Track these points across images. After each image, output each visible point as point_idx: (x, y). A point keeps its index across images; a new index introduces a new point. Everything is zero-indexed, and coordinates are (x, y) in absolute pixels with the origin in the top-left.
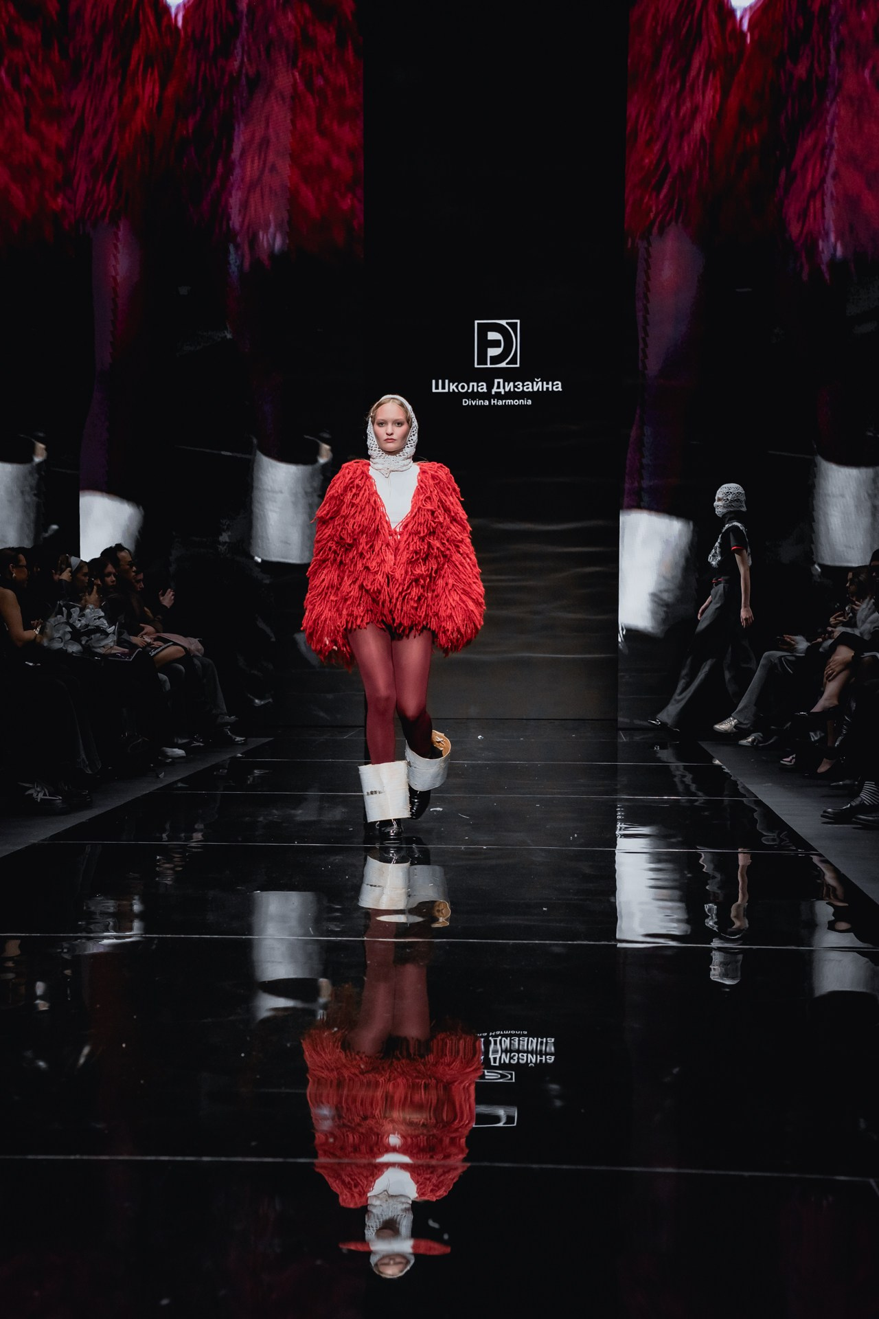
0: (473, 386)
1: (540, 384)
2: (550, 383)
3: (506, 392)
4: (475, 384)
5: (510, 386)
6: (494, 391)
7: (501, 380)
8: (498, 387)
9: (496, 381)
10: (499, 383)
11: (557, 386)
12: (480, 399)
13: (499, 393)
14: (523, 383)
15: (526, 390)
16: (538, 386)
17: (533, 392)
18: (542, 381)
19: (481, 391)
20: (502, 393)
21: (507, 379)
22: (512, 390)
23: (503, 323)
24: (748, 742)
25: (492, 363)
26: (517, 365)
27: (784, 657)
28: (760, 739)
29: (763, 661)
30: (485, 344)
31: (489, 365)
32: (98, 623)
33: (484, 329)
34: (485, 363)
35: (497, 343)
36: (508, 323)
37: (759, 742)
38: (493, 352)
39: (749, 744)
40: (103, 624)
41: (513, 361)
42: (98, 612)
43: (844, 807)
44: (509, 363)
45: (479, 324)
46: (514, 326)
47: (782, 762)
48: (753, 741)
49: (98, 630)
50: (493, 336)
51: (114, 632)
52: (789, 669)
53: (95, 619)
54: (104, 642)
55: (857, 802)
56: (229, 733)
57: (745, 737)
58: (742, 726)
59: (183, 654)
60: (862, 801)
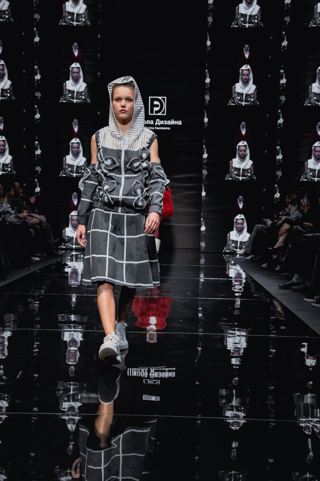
1: (173, 121)
2: (177, 121)
3: (160, 125)
4: (149, 121)
5: (162, 122)
6: (156, 124)
7: (159, 120)
8: (158, 122)
9: (157, 120)
10: (158, 121)
11: (180, 123)
12: (151, 127)
13: (158, 125)
14: (167, 121)
15: (168, 124)
16: (173, 122)
17: (171, 125)
18: (174, 120)
19: (151, 124)
20: (159, 125)
21: (161, 120)
22: (163, 124)
23: (160, 98)
24: (249, 258)
25: (155, 113)
26: (165, 114)
27: (263, 227)
28: (253, 257)
29: (255, 228)
30: (153, 106)
31: (154, 114)
32: (8, 209)
33: (153, 100)
34: (153, 113)
35: (157, 106)
36: (162, 98)
37: (253, 258)
38: (156, 109)
39: (249, 259)
40: (10, 210)
41: (163, 113)
42: (8, 206)
43: (287, 284)
44: (162, 113)
45: (151, 98)
46: (164, 99)
47: (262, 266)
48: (251, 258)
49: (8, 212)
50: (156, 103)
51: (14, 213)
52: (265, 232)
53: (7, 208)
54: (10, 217)
55: (291, 281)
56: (56, 252)
57: (248, 256)
58: (247, 252)
59: (39, 222)
60: (293, 281)
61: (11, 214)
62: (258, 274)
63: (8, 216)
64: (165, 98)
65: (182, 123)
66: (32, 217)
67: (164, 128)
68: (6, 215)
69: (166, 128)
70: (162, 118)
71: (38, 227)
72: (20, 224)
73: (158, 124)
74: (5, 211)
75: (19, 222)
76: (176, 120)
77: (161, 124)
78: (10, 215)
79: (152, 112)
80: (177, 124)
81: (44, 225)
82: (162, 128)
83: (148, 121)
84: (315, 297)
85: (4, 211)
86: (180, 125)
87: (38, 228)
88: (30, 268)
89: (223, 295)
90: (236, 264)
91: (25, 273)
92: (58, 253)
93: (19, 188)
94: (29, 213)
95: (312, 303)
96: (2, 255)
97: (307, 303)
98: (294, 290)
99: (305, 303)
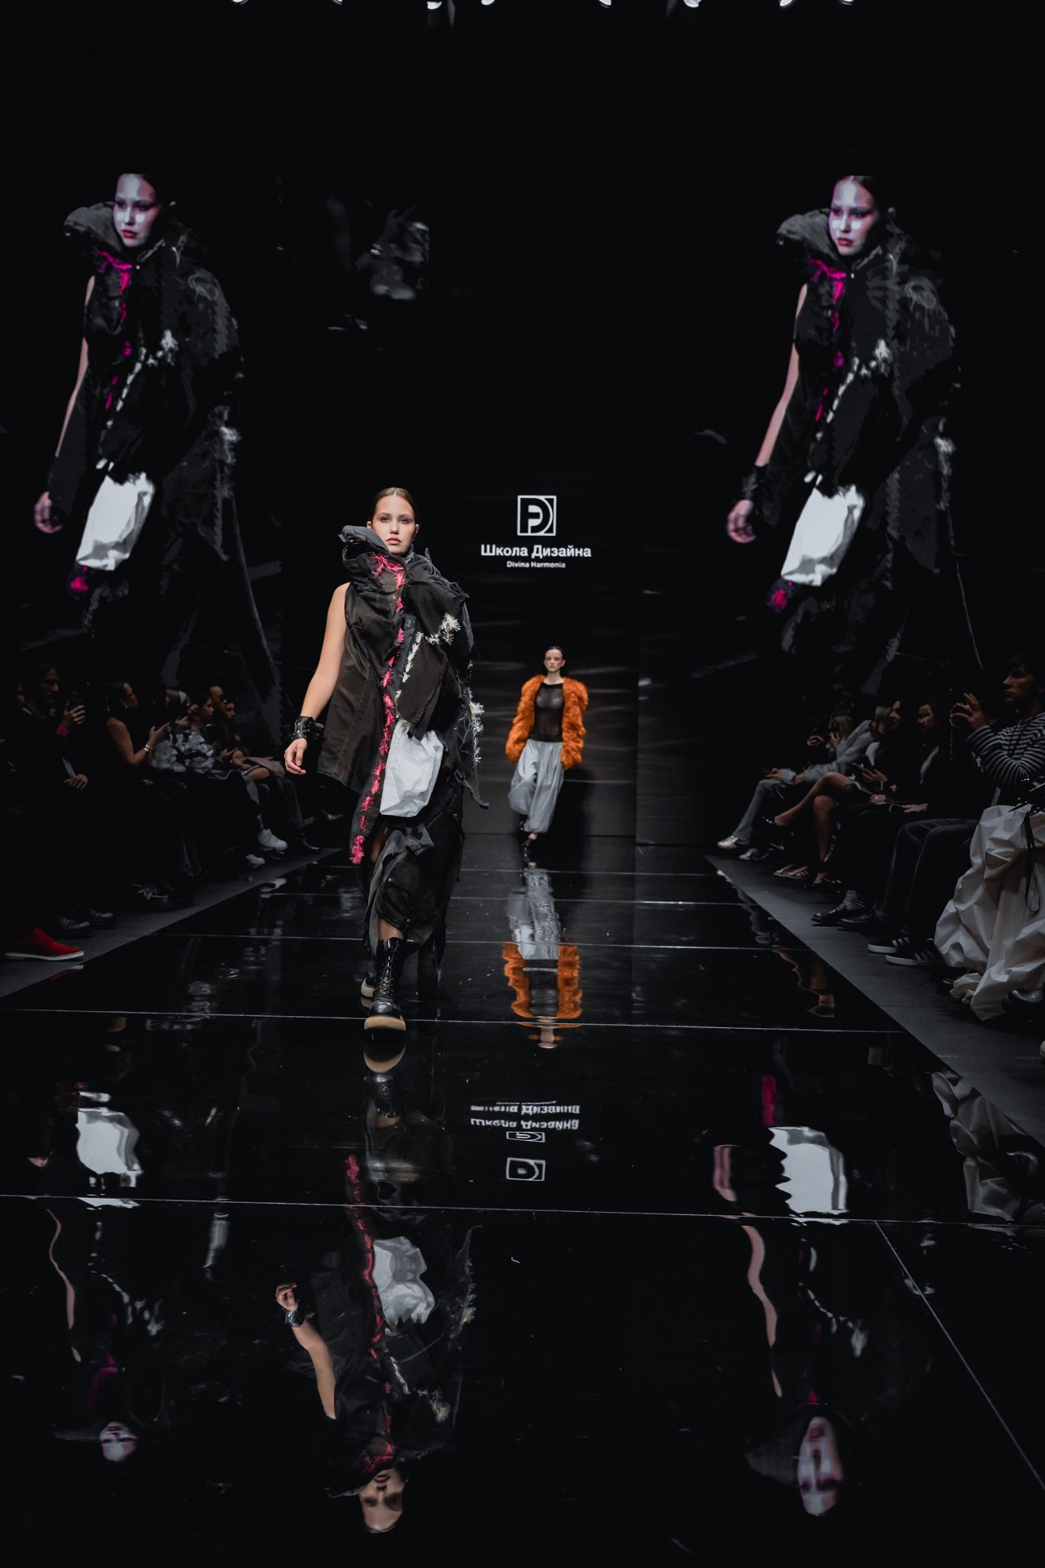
0: (517, 551)
1: (573, 550)
2: (581, 550)
3: (544, 557)
4: (518, 549)
5: (547, 552)
6: (534, 555)
7: (540, 547)
8: (538, 552)
9: (536, 547)
10: (538, 549)
11: (587, 553)
12: (522, 562)
13: (538, 557)
14: (558, 548)
15: (560, 555)
16: (571, 552)
17: (567, 557)
18: (574, 548)
19: (522, 555)
20: (541, 557)
21: (545, 546)
22: (549, 555)
23: (542, 498)
24: (748, 856)
25: (532, 532)
26: (554, 534)
27: (777, 784)
28: (758, 853)
29: (758, 788)
30: (527, 516)
31: (529, 534)
32: (199, 747)
33: (526, 503)
34: (527, 532)
35: (536, 516)
36: (546, 499)
37: (757, 856)
38: (533, 522)
39: (748, 859)
40: (204, 749)
41: (550, 530)
42: (199, 738)
43: (831, 912)
44: (546, 532)
45: (522, 499)
46: (551, 501)
47: (775, 874)
48: (752, 855)
49: (199, 753)
50: (533, 509)
51: (212, 756)
52: (781, 795)
53: (198, 744)
54: (203, 765)
55: (841, 907)
56: (306, 843)
57: (744, 853)
58: (741, 843)
59: (268, 774)
60: (845, 906)
61: (205, 756)
62: (766, 892)
63: (200, 763)
64: (555, 497)
65: (592, 553)
66: (253, 764)
67: (552, 565)
68: (195, 759)
69: (557, 565)
70: (546, 542)
71: (266, 786)
72: (225, 778)
73: (537, 555)
74: (193, 751)
75: (225, 776)
76: (578, 546)
77: (545, 555)
78: (203, 759)
79: (524, 529)
80: (581, 555)
81: (280, 782)
82: (547, 565)
83: (514, 549)
84: (894, 942)
85: (190, 750)
86: (588, 557)
87: (266, 789)
88: (247, 880)
89: (685, 939)
90: (716, 870)
91: (237, 890)
92: (310, 847)
93: (222, 698)
94: (245, 755)
95: (887, 956)
96: (185, 850)
97: (876, 955)
98: (848, 928)
99: (870, 954)
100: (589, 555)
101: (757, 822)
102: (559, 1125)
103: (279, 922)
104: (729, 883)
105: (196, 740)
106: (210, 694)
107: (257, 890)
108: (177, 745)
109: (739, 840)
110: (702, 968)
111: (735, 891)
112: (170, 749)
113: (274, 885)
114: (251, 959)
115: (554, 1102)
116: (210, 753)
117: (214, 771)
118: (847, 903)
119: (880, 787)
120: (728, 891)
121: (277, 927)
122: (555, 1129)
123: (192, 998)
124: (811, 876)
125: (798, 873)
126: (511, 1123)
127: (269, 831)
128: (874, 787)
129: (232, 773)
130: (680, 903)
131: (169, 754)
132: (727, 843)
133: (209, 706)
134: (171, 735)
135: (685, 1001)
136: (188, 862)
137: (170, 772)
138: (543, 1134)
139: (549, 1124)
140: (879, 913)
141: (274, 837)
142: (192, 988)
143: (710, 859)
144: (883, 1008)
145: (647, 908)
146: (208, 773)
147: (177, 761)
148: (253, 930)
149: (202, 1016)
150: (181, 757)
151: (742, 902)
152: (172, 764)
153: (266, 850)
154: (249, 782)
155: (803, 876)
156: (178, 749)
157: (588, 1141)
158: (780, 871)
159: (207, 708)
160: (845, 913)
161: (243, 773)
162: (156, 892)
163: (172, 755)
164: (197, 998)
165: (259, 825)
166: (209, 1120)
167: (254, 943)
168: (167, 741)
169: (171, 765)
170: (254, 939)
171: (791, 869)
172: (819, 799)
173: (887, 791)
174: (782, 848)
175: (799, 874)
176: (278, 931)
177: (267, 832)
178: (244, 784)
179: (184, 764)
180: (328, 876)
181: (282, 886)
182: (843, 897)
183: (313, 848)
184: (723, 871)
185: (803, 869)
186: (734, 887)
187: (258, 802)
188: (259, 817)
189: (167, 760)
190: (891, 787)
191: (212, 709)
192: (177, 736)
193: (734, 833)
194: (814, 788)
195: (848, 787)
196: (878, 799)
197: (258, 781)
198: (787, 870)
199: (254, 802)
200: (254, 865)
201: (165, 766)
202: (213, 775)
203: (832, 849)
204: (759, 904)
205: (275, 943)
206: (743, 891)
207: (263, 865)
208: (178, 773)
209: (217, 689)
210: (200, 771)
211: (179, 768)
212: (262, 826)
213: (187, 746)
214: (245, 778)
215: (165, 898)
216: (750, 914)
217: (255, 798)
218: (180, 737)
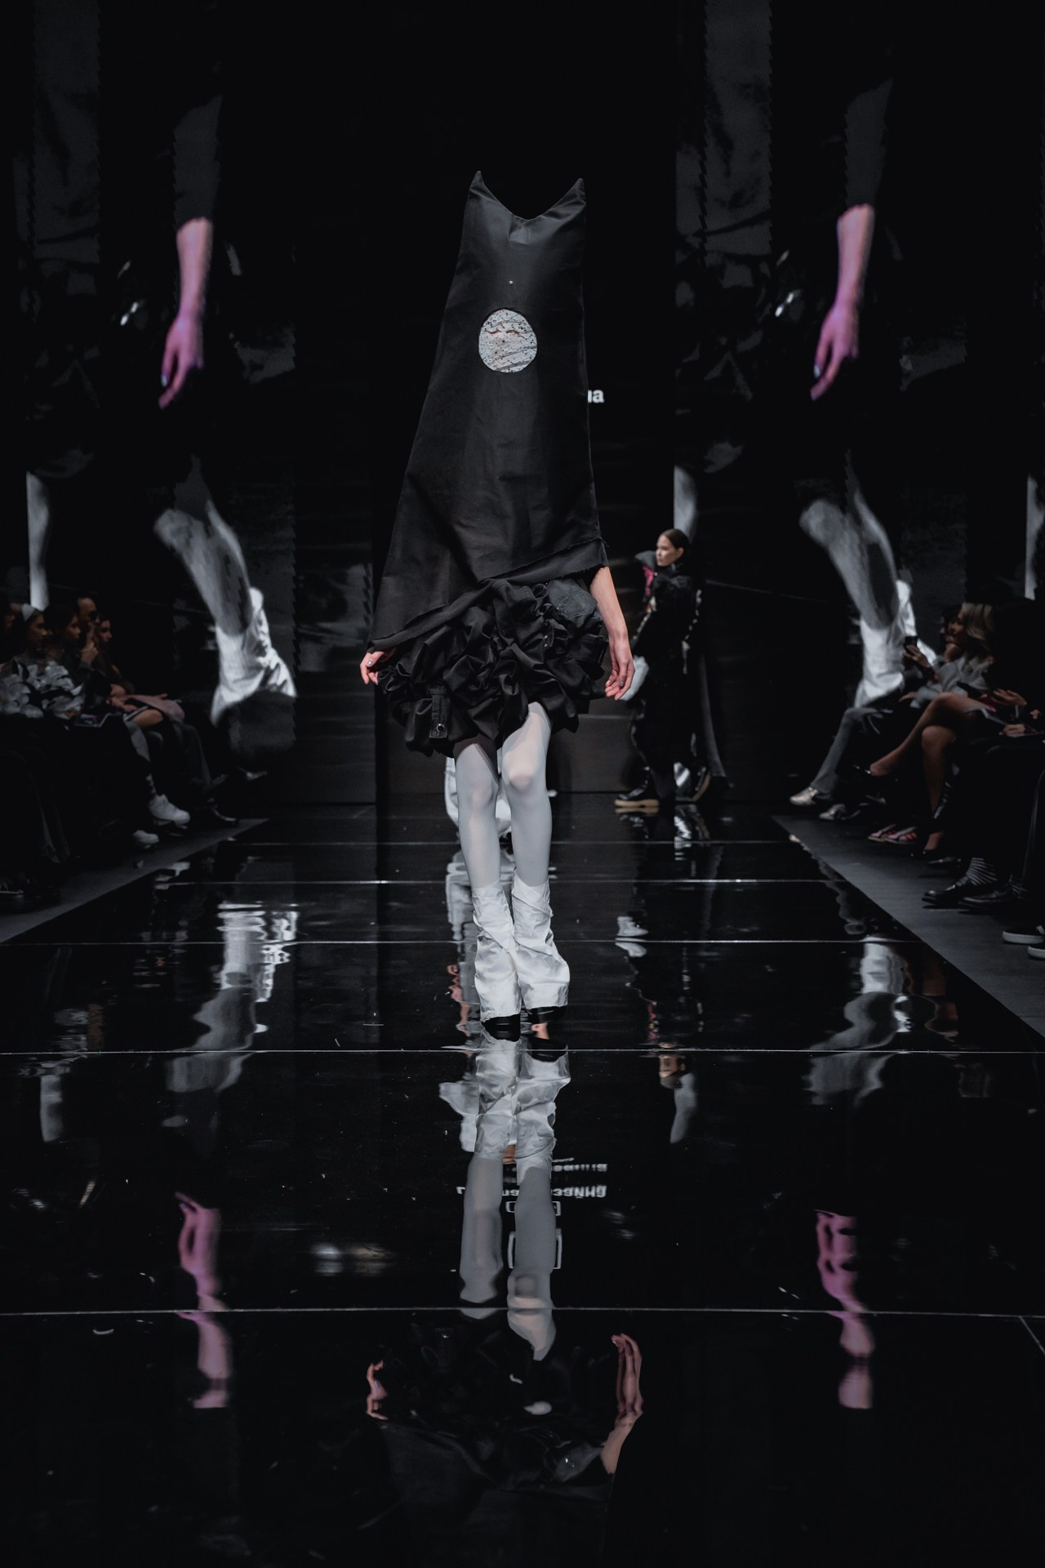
11: (598, 397)
24: (832, 815)
27: (870, 714)
28: (844, 811)
29: (844, 720)
32: (61, 683)
37: (843, 815)
39: (832, 818)
40: (67, 685)
42: (60, 670)
43: (949, 889)
47: (870, 838)
48: (837, 813)
49: (61, 691)
51: (80, 694)
52: (876, 729)
53: (58, 679)
54: (69, 707)
55: (964, 881)
56: (217, 813)
57: (826, 810)
58: (822, 797)
59: (160, 719)
60: (969, 880)
61: (72, 697)
62: (858, 864)
63: (63, 704)
65: (605, 397)
66: (140, 704)
68: (55, 699)
71: (159, 735)
72: (100, 725)
74: (52, 689)
75: (99, 722)
78: (67, 699)
81: (177, 729)
85: (48, 686)
86: (600, 404)
88: (136, 867)
89: (745, 930)
90: (788, 835)
91: (118, 881)
92: (223, 817)
93: (93, 615)
94: (128, 692)
95: (1030, 948)
96: (45, 825)
97: (1017, 946)
98: (974, 910)
99: (1007, 946)
100: (601, 400)
101: (841, 768)
102: (579, 1193)
103: (183, 923)
104: (806, 852)
105: (56, 673)
106: (77, 609)
107: (150, 879)
108: (29, 680)
109: (820, 794)
110: (770, 970)
111: (815, 863)
112: (19, 685)
113: (173, 872)
114: (144, 974)
115: (571, 1159)
116: (77, 691)
117: (84, 716)
118: (972, 876)
119: (1015, 714)
120: (805, 864)
121: (180, 928)
122: (573, 1197)
123: (63, 1030)
124: (922, 839)
125: (902, 836)
126: (512, 1191)
127: (163, 797)
128: (1005, 712)
129: (109, 717)
130: (738, 881)
131: (18, 694)
132: (803, 798)
133: (74, 626)
134: (19, 666)
135: (746, 1015)
136: (50, 843)
137: (20, 718)
138: (558, 1203)
139: (565, 1190)
140: (1017, 889)
141: (171, 806)
142: (61, 1018)
143: (780, 820)
144: (1027, 1020)
145: (692, 888)
146: (75, 717)
147: (29, 703)
148: (146, 935)
149: (74, 1056)
150: (35, 698)
151: (825, 878)
152: (24, 707)
153: (160, 823)
154: (134, 730)
155: (909, 840)
156: (31, 687)
157: (617, 1211)
158: (877, 834)
159: (71, 629)
160: (969, 889)
161: (126, 718)
162: (6, 886)
163: (23, 695)
164: (71, 1031)
165: (151, 788)
166: (84, 1200)
167: (148, 952)
168: (14, 676)
169: (21, 709)
170: (146, 947)
171: (893, 831)
172: (929, 731)
173: (1025, 718)
174: (883, 800)
175: (903, 838)
176: (182, 935)
177: (162, 798)
178: (127, 733)
179: (40, 707)
180: (250, 858)
181: (183, 873)
182: (965, 867)
183: (228, 819)
184: (797, 837)
185: (909, 830)
186: (813, 857)
187: (147, 757)
188: (149, 778)
189: (16, 701)
190: (1032, 713)
191: (77, 631)
192: (29, 668)
193: (812, 784)
194: (925, 715)
195: (970, 714)
196: (1016, 730)
197: (146, 728)
198: (887, 832)
199: (142, 758)
200: (145, 844)
201: (13, 709)
202: (82, 721)
203: (945, 801)
204: (848, 878)
205: (177, 951)
206: (824, 862)
207: (156, 844)
208: (32, 719)
209: (87, 602)
210: (63, 716)
211: (34, 713)
212: (154, 791)
213: (44, 682)
214: (129, 724)
215: (19, 895)
216: (837, 894)
217: (142, 749)
218: (33, 669)
